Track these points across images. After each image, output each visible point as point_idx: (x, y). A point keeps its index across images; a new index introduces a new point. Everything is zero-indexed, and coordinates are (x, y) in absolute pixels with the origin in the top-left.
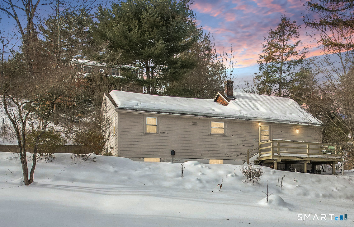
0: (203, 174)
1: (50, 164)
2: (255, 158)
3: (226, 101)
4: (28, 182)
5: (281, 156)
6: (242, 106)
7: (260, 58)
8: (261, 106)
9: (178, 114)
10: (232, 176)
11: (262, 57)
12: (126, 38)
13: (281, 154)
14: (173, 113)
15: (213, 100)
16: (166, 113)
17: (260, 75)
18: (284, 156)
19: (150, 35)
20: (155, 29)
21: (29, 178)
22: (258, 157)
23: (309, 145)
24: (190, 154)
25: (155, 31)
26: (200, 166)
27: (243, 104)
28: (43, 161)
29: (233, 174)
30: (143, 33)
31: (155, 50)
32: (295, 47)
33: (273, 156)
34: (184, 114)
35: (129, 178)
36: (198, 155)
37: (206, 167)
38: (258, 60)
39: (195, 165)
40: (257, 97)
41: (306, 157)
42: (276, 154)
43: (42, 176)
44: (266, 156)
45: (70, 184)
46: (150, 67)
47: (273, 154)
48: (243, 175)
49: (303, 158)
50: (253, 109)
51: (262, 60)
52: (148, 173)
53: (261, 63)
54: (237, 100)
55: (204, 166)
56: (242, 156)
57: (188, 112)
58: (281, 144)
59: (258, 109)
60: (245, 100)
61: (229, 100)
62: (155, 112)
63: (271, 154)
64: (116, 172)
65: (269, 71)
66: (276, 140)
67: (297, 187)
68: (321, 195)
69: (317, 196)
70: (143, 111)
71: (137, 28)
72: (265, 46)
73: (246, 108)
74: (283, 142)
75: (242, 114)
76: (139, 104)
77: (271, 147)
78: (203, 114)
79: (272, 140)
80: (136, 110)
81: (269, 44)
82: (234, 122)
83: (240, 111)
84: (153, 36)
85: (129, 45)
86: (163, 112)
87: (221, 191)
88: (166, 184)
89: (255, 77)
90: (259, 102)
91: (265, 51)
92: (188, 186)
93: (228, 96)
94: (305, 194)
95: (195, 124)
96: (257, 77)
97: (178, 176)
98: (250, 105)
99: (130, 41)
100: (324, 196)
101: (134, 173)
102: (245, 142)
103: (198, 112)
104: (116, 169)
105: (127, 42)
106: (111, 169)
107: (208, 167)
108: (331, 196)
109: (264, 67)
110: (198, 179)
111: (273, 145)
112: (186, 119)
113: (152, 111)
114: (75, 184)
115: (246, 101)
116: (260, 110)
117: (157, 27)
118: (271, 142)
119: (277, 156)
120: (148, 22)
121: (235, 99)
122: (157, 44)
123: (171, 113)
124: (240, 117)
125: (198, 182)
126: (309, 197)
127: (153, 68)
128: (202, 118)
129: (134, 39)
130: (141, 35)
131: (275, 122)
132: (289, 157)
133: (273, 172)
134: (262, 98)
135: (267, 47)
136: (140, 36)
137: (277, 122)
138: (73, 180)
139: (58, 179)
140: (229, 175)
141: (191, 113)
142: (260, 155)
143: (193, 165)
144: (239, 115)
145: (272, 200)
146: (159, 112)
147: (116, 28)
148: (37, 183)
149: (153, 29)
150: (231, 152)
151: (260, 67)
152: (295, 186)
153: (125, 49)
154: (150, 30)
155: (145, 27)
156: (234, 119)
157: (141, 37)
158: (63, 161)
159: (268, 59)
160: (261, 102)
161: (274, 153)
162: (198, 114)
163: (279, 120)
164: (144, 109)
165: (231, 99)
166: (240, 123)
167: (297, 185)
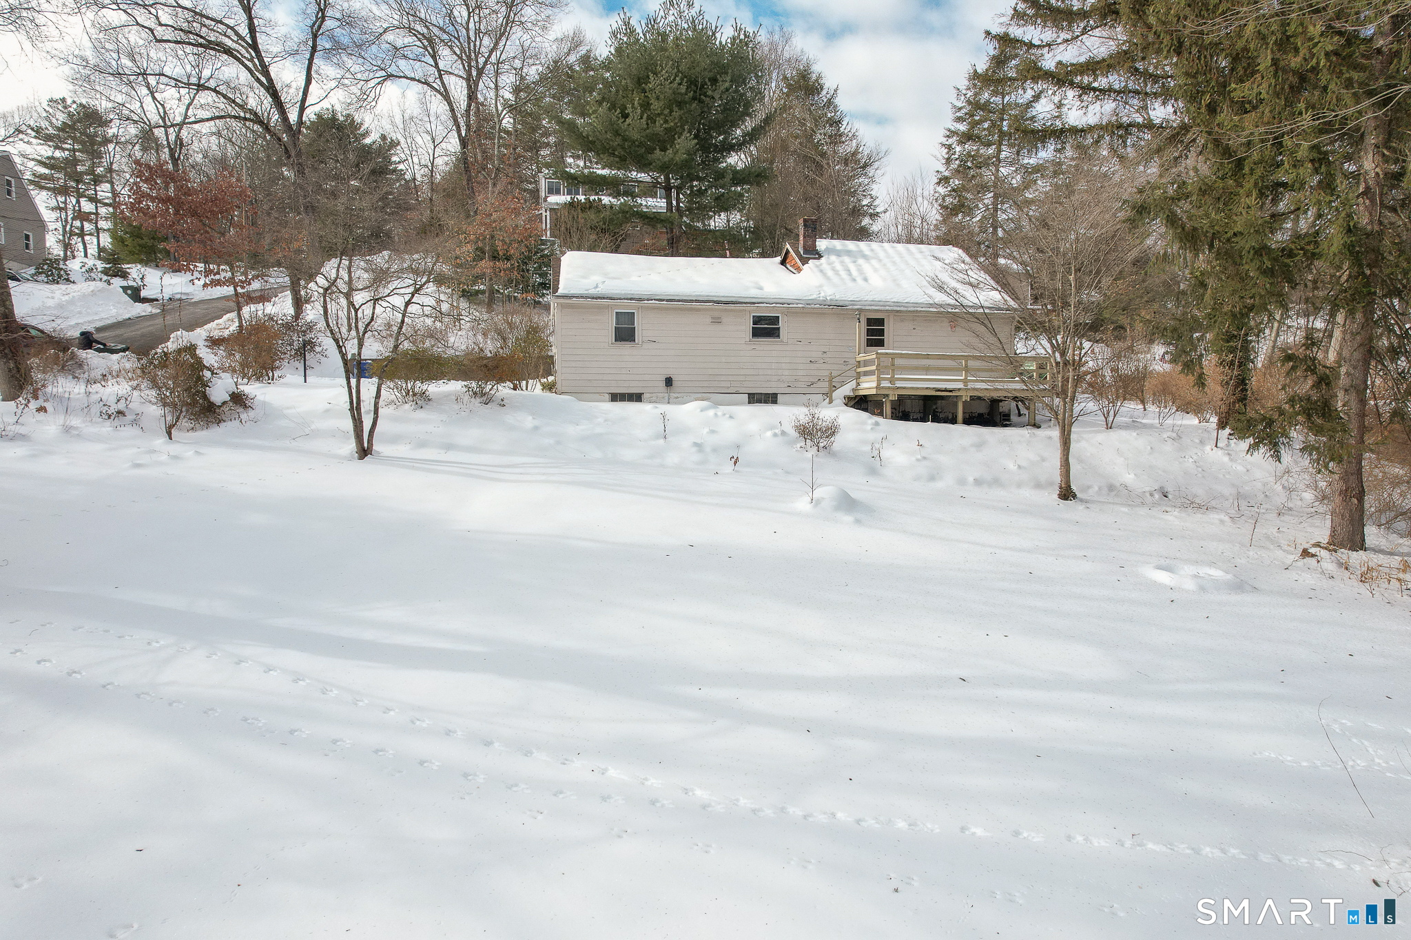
0: (713, 432)
1: (420, 414)
2: (847, 390)
3: (799, 263)
4: (364, 452)
5: (898, 388)
6: (830, 273)
7: (948, 136)
8: (876, 270)
9: (679, 301)
10: (775, 435)
11: (952, 133)
12: (617, 133)
13: (899, 384)
14: (667, 300)
15: (779, 259)
16: (653, 301)
17: (947, 174)
18: (904, 388)
19: (666, 122)
20: (675, 109)
21: (366, 445)
22: (854, 387)
23: (966, 361)
24: (706, 384)
25: (677, 113)
26: (711, 413)
27: (833, 269)
28: (407, 406)
29: (777, 431)
30: (652, 120)
31: (675, 153)
32: (1033, 104)
33: (877, 388)
34: (692, 301)
35: (558, 443)
36: (723, 384)
37: (724, 415)
38: (944, 140)
39: (702, 411)
40: (872, 250)
41: (959, 389)
42: (885, 384)
43: (394, 439)
44: (868, 386)
45: (443, 456)
46: (674, 187)
47: (879, 384)
48: (795, 434)
49: (951, 391)
50: (854, 280)
51: (950, 141)
52: (598, 430)
53: (949, 147)
54: (823, 260)
55: (720, 413)
56: (820, 384)
57: (700, 296)
58: (898, 362)
59: (866, 280)
60: (841, 258)
61: (805, 261)
62: (631, 299)
63: (874, 384)
64: (536, 428)
65: (969, 164)
66: (887, 354)
67: (918, 460)
68: (971, 479)
69: (962, 482)
70: (607, 298)
71: (639, 111)
72: (960, 109)
73: (835, 279)
74: (901, 356)
75: (822, 294)
76: (600, 285)
77: (874, 368)
78: (733, 299)
79: (877, 353)
80: (593, 298)
81: (969, 102)
82: (802, 313)
83: (821, 286)
84: (672, 124)
85: (623, 148)
86: (648, 300)
87: (737, 471)
88: (628, 454)
89: (936, 181)
90: (874, 262)
91: (959, 120)
92: (672, 459)
93: (806, 251)
94: (932, 478)
95: (717, 321)
96: (941, 180)
97: (657, 437)
98: (849, 270)
99: (625, 139)
100: (978, 482)
101: (571, 430)
102: (829, 355)
103: (722, 295)
104: (537, 423)
105: (619, 140)
106: (529, 421)
107: (728, 416)
108: (996, 482)
109: (957, 156)
110: (696, 444)
111: (879, 365)
112: (698, 310)
113: (624, 299)
114: (451, 456)
115: (842, 262)
116: (869, 281)
117: (680, 105)
118: (874, 356)
119: (889, 388)
120: (662, 97)
121: (820, 257)
122: (679, 141)
123: (663, 300)
124: (816, 302)
125: (695, 449)
126: (939, 485)
127: (679, 189)
128: (731, 307)
129: (635, 135)
130: (647, 124)
131: (899, 309)
132: (918, 388)
133: (873, 424)
134: (885, 251)
135: (964, 111)
136: (645, 126)
137: (902, 309)
138: (449, 447)
139: (422, 444)
140: (769, 434)
141: (706, 299)
142: (858, 384)
143: (699, 410)
144: (814, 297)
145: (823, 498)
146: (640, 300)
147: (595, 116)
148: (382, 455)
149: (671, 111)
150: (796, 378)
151: (946, 156)
152: (914, 459)
153: (617, 156)
154: (667, 112)
155: (656, 106)
156: (801, 306)
157: (648, 128)
158: (443, 407)
159: (966, 137)
160: (880, 260)
161: (882, 382)
162: (723, 299)
163: (906, 305)
164: (610, 296)
165: (809, 259)
166: (817, 313)
167: (919, 457)
